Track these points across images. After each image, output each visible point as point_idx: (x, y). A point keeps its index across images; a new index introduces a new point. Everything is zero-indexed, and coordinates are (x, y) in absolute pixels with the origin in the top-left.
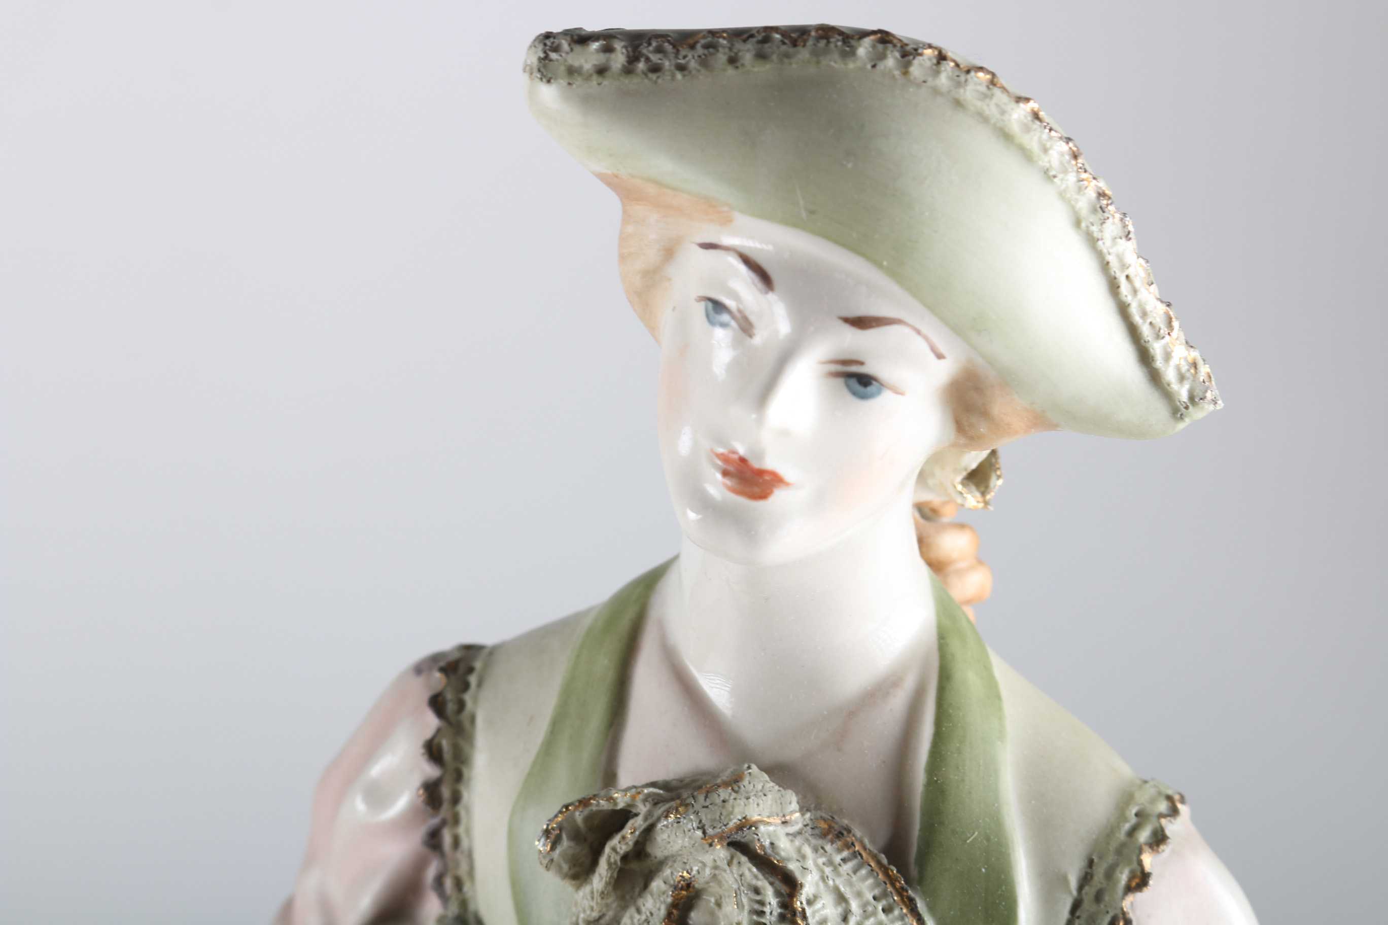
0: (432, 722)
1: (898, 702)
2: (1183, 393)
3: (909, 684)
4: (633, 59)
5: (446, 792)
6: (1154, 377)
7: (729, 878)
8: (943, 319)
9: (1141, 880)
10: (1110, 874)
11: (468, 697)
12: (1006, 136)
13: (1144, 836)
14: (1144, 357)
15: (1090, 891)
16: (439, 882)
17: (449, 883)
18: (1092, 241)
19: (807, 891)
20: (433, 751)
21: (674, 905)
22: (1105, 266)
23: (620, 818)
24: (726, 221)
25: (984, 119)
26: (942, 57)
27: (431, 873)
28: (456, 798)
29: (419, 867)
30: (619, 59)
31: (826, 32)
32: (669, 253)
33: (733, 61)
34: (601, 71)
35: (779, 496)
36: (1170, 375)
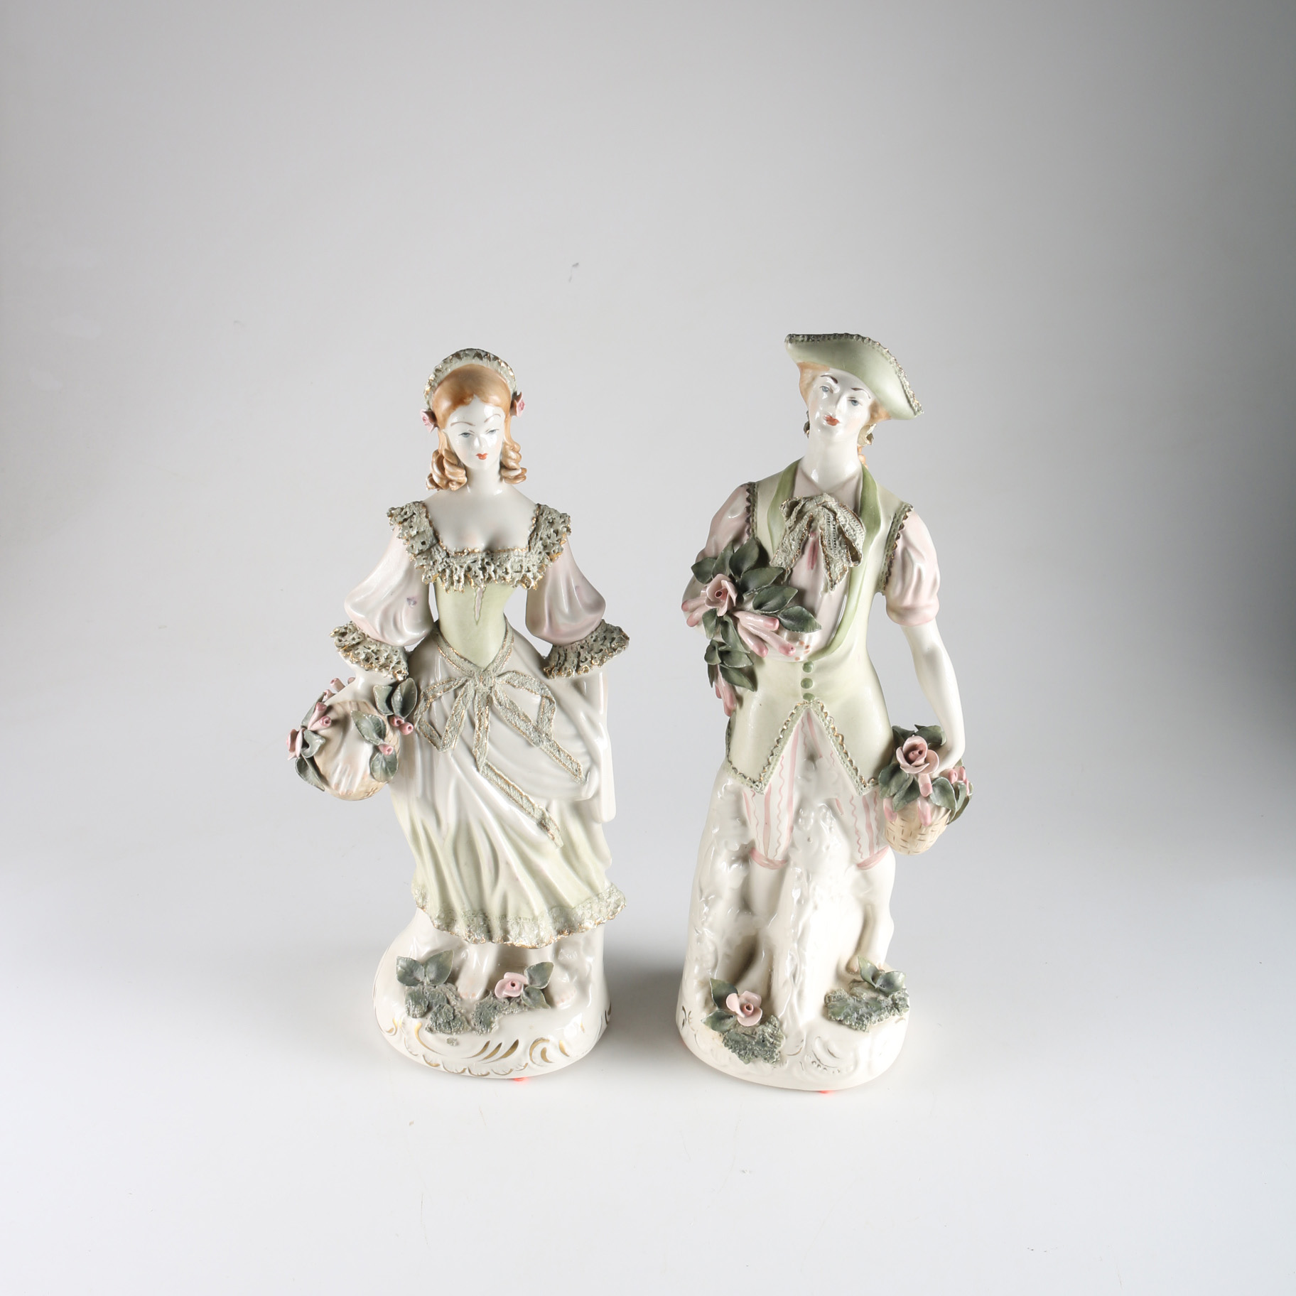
0: (748, 494)
1: (855, 482)
2: (916, 409)
3: (857, 478)
4: (808, 339)
5: (751, 509)
6: (911, 406)
7: (822, 514)
8: (871, 389)
9: (906, 517)
10: (900, 516)
11: (755, 490)
12: (883, 355)
13: (906, 509)
14: (909, 401)
15: (896, 520)
16: (748, 530)
17: (751, 530)
18: (899, 377)
19: (838, 515)
20: (748, 500)
21: (809, 521)
22: (901, 382)
23: (797, 503)
24: (828, 370)
25: (878, 351)
26: (870, 340)
27: (746, 530)
28: (753, 510)
29: (744, 527)
30: (806, 339)
31: (847, 334)
32: (814, 379)
33: (829, 339)
34: (802, 341)
35: (838, 425)
36: (914, 405)
